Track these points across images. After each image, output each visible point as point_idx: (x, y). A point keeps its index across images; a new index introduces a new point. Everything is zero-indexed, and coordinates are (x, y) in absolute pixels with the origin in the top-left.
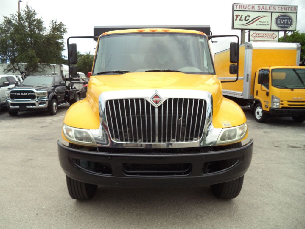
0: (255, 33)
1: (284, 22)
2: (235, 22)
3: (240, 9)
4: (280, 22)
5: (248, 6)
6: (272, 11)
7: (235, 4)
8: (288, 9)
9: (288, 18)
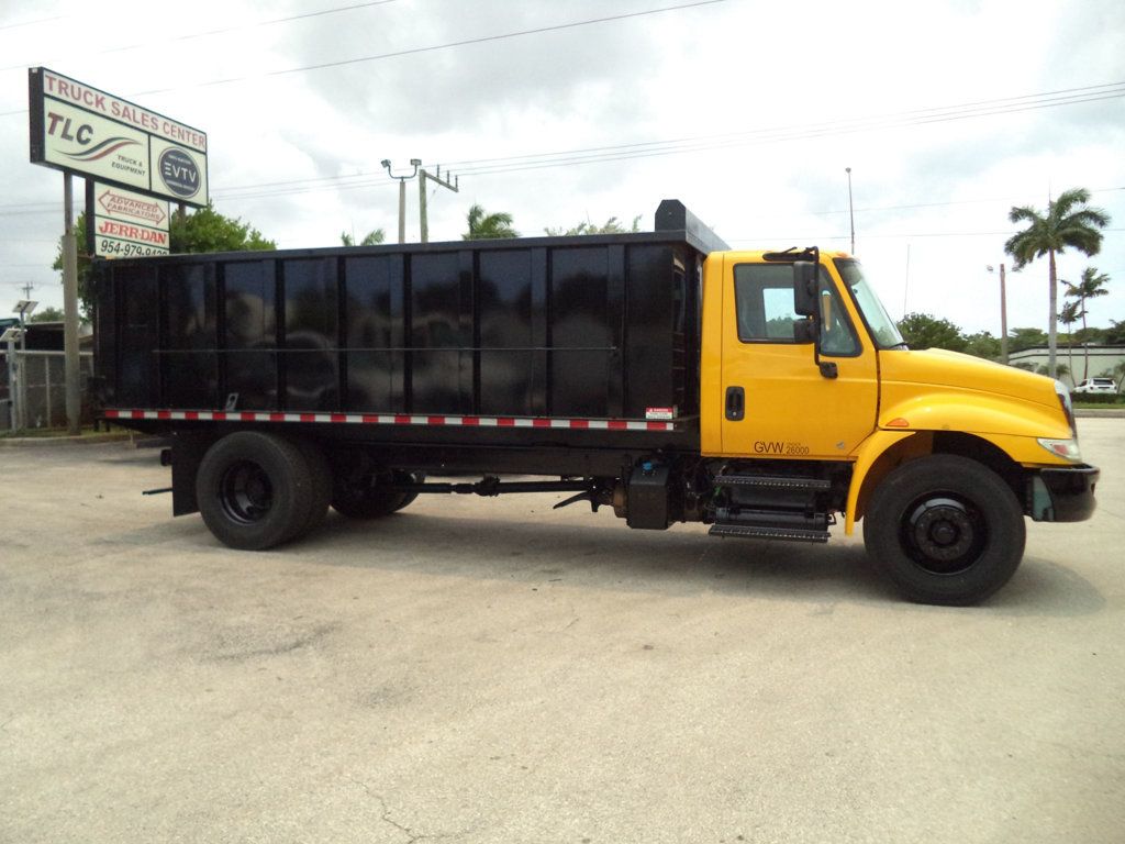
0: (108, 193)
1: (181, 172)
2: (48, 138)
3: (63, 97)
4: (172, 171)
5: (86, 92)
6: (150, 130)
7: (45, 73)
8: (186, 135)
9: (189, 163)
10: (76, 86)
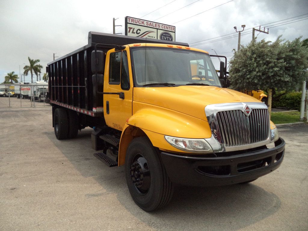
1: (167, 38)
2: (128, 34)
3: (133, 23)
4: (164, 38)
5: (139, 21)
6: (158, 28)
7: (128, 18)
8: (169, 28)
9: (169, 35)
10: (136, 20)
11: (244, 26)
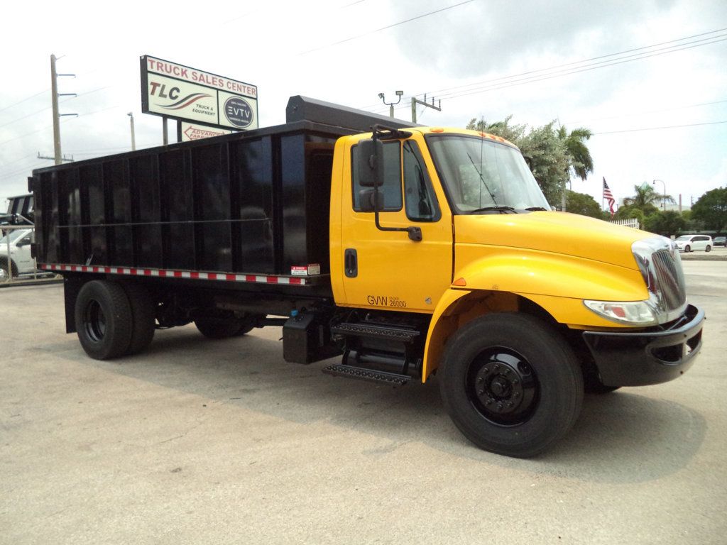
0: (190, 128)
1: (240, 112)
2: (150, 97)
3: (160, 72)
4: (233, 112)
5: (175, 68)
6: (218, 87)
7: (148, 58)
8: (243, 88)
9: (244, 105)
10: (168, 64)
11: (399, 93)
